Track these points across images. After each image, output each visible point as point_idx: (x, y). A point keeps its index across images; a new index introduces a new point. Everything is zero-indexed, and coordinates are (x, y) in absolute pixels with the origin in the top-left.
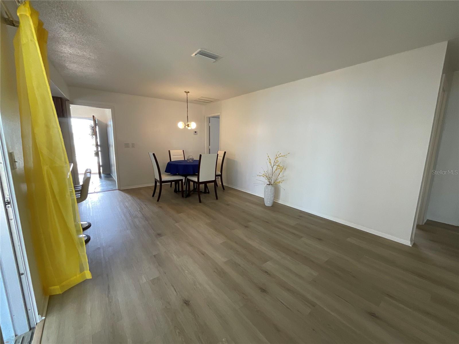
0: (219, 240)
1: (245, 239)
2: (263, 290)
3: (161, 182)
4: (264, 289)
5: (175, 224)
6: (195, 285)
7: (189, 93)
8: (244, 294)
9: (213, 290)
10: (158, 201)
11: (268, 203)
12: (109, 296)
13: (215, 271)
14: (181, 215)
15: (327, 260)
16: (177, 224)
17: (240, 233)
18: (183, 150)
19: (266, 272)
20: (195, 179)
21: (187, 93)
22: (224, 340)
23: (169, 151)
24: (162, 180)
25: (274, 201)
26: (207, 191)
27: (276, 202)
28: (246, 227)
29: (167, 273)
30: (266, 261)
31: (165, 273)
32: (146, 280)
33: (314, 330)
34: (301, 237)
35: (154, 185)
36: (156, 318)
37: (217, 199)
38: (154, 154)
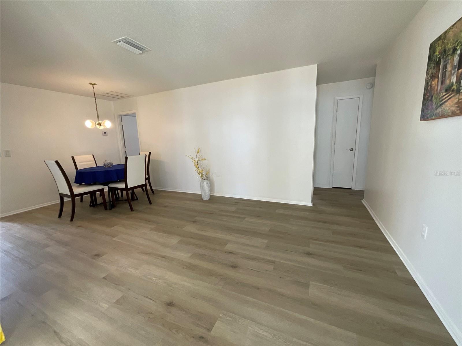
0: (174, 240)
1: (200, 232)
2: (234, 267)
3: (73, 196)
4: (235, 265)
5: (113, 239)
6: (170, 287)
7: (96, 85)
8: (220, 275)
9: (191, 283)
10: (72, 220)
11: (206, 197)
12: (63, 341)
13: (184, 268)
14: (115, 228)
15: (269, 229)
16: (114, 239)
17: (191, 228)
18: (93, 155)
19: (230, 253)
20: (122, 186)
21: (93, 85)
22: (221, 315)
23: (73, 158)
24: (75, 193)
25: (211, 195)
26: (135, 198)
27: (212, 195)
28: (195, 222)
29: (131, 289)
30: (226, 244)
31: (130, 289)
32: (108, 305)
33: (280, 278)
34: (244, 218)
35: (59, 202)
36: (144, 332)
37: (150, 203)
38: (57, 162)
